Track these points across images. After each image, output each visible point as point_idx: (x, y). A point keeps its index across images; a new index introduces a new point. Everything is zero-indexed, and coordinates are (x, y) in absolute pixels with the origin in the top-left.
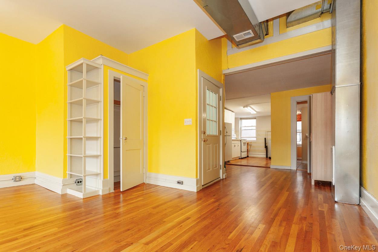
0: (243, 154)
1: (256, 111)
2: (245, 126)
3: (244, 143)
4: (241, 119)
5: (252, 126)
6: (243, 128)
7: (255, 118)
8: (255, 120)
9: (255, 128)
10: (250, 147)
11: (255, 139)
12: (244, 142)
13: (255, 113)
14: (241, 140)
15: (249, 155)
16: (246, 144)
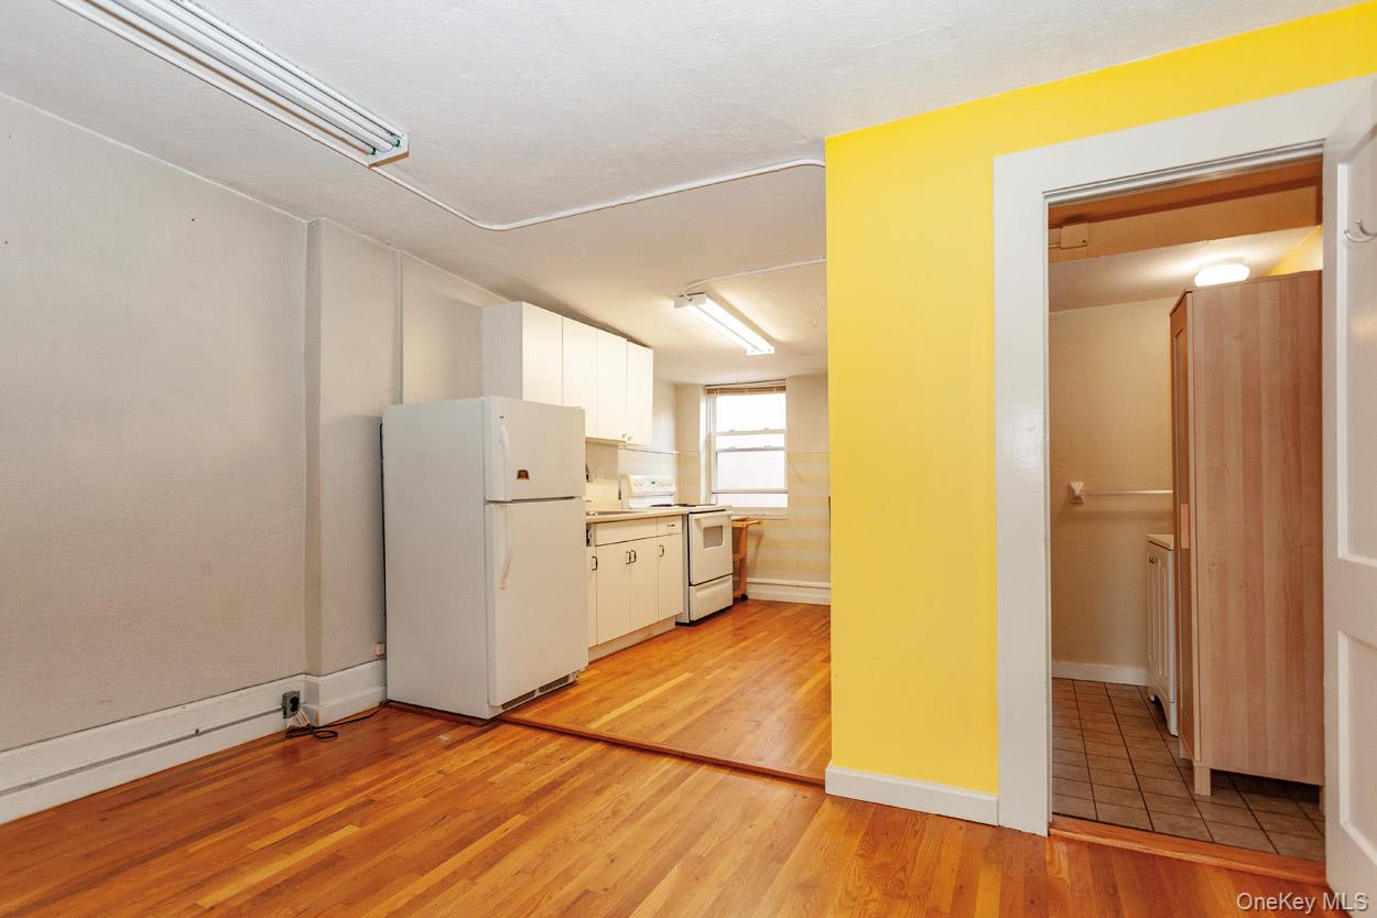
0: (698, 595)
1: (769, 339)
2: (732, 433)
3: (713, 533)
4: (711, 390)
5: (766, 431)
6: (721, 443)
7: (782, 389)
8: (781, 398)
9: (780, 441)
10: (758, 547)
11: (782, 501)
12: (709, 520)
13: (767, 349)
14: (685, 518)
15: (754, 592)
16: (727, 536)
